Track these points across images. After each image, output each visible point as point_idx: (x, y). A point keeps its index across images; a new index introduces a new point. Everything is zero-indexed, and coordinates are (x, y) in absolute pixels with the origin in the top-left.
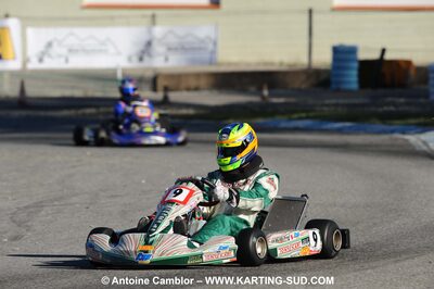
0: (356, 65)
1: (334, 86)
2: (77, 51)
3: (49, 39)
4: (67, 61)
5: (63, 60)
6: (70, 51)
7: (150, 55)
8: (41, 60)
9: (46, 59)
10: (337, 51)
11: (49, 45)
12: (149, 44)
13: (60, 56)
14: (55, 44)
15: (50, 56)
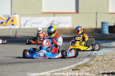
0: (108, 27)
1: (101, 33)
2: (34, 23)
3: (26, 20)
4: (31, 26)
5: (30, 25)
6: (32, 23)
7: (53, 24)
8: (24, 26)
9: (26, 25)
10: (102, 23)
11: (27, 22)
12: (53, 21)
13: (29, 25)
14: (28, 22)
15: (27, 25)
